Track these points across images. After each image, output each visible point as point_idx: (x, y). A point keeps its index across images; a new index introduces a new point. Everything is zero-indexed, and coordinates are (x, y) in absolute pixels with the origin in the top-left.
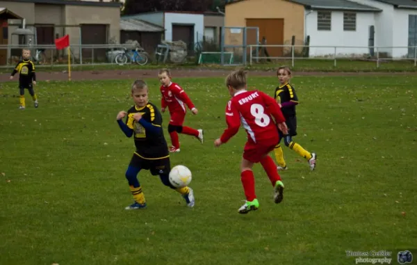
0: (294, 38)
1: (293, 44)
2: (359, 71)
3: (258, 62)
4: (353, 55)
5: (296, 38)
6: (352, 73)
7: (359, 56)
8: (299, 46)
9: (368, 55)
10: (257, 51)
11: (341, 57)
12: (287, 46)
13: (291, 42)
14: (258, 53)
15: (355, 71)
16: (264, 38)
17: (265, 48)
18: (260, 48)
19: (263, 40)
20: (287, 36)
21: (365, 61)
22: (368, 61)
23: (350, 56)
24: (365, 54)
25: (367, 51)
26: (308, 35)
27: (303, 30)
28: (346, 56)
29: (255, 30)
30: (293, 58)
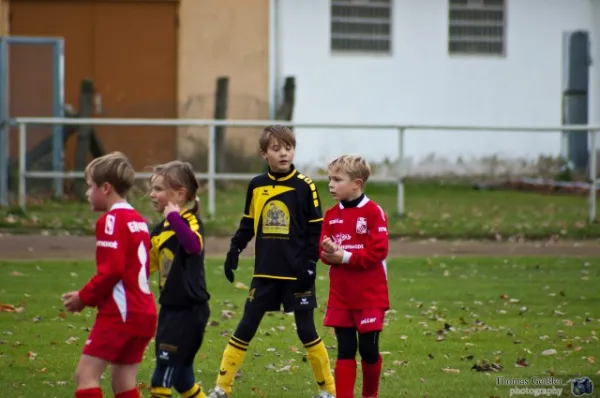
0: (222, 84)
1: (220, 112)
2: (505, 237)
3: (59, 191)
4: (493, 161)
5: (233, 89)
6: (472, 243)
7: (517, 170)
8: (245, 125)
9: (561, 162)
10: (58, 142)
11: (433, 170)
12: (197, 123)
13: (210, 105)
14: (58, 153)
15: (492, 238)
16: (88, 89)
17: (92, 129)
18: (69, 130)
19: (84, 94)
20: (195, 79)
21: (543, 190)
22: (557, 190)
23: (479, 170)
24: (546, 161)
25: (555, 146)
26: (287, 72)
27: (265, 53)
28: (460, 171)
29: (50, 49)
30: (211, 175)
